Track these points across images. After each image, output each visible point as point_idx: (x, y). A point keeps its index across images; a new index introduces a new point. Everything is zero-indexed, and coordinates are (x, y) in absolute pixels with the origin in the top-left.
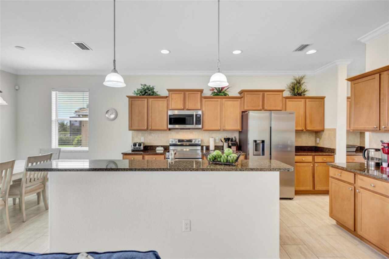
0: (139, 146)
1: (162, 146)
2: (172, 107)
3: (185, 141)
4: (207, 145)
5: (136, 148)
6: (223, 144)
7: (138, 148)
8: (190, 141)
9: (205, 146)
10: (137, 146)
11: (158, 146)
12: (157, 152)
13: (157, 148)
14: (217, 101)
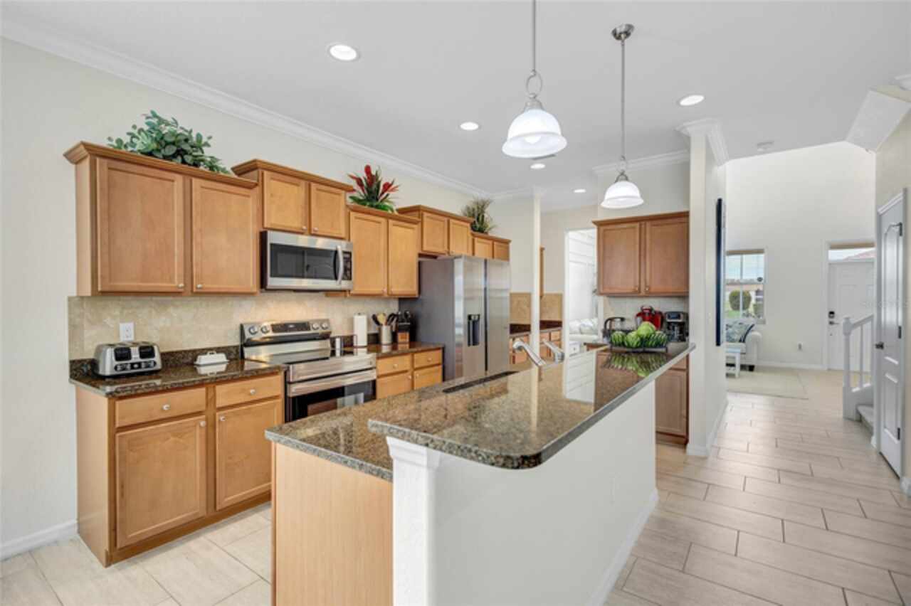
0: (142, 356)
1: (219, 350)
2: (273, 222)
3: (291, 326)
4: (346, 333)
5: (132, 365)
6: (380, 330)
7: (139, 364)
8: (304, 326)
9: (340, 337)
10: (135, 357)
11: (204, 351)
12: (203, 371)
13: (202, 360)
14: (379, 223)
